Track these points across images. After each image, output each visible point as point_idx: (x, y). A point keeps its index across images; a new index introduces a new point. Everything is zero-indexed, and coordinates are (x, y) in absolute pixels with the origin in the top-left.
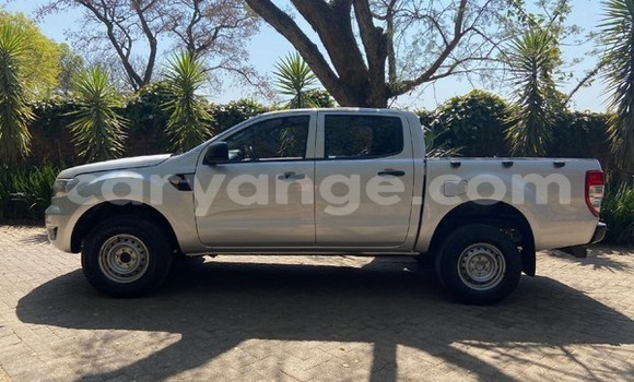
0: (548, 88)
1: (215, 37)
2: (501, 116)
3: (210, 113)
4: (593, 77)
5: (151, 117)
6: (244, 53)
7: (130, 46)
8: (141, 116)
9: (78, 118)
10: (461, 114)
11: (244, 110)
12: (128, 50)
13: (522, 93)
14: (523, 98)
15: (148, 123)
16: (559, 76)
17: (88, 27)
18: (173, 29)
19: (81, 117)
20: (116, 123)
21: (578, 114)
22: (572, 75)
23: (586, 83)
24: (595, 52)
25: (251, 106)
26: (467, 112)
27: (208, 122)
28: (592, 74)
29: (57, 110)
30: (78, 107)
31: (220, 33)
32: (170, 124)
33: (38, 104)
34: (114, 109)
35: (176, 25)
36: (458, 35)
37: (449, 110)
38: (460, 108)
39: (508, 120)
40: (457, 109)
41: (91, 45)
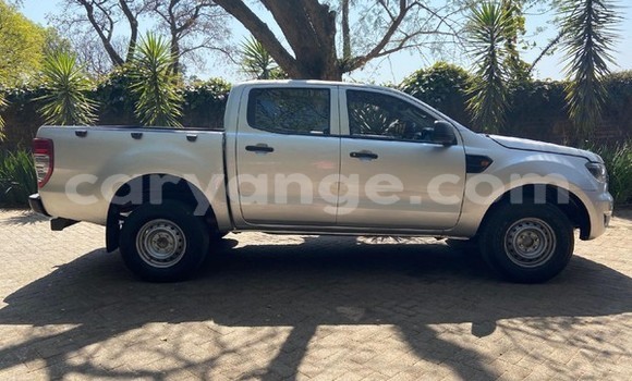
0: (513, 58)
1: (196, 16)
2: (463, 87)
3: (180, 93)
4: (555, 46)
5: (121, 99)
6: (227, 31)
7: (112, 27)
8: (112, 98)
9: (49, 102)
10: (425, 87)
11: (214, 90)
12: (110, 32)
13: (482, 64)
14: (483, 69)
15: (120, 105)
16: (523, 45)
17: (69, 10)
18: (155, 9)
19: (52, 101)
20: (86, 106)
21: (539, 83)
22: (535, 44)
23: (549, 51)
24: (556, 20)
25: (221, 85)
26: (430, 84)
27: (177, 102)
28: (554, 42)
29: (29, 95)
30: (49, 92)
31: (201, 11)
32: (140, 105)
33: (11, 90)
34: (85, 92)
35: (158, 5)
36: (404, 10)
37: (413, 83)
38: (424, 81)
39: (469, 91)
40: (421, 82)
41: (73, 29)
